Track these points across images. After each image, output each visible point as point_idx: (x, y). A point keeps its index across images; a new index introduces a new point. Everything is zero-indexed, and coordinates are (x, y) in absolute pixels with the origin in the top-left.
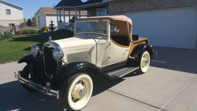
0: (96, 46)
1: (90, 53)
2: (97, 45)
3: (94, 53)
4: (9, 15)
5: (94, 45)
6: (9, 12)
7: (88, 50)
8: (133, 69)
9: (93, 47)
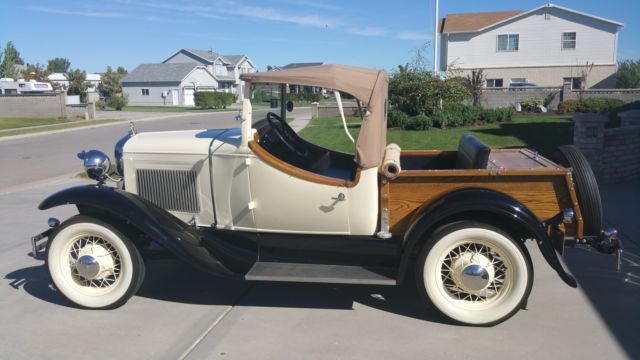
0: (207, 161)
1: (192, 176)
2: (213, 158)
3: (202, 180)
4: (569, 52)
5: (204, 158)
6: (570, 40)
7: (188, 168)
8: (369, 278)
9: (200, 164)
